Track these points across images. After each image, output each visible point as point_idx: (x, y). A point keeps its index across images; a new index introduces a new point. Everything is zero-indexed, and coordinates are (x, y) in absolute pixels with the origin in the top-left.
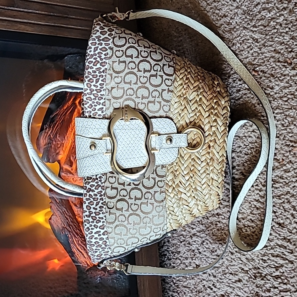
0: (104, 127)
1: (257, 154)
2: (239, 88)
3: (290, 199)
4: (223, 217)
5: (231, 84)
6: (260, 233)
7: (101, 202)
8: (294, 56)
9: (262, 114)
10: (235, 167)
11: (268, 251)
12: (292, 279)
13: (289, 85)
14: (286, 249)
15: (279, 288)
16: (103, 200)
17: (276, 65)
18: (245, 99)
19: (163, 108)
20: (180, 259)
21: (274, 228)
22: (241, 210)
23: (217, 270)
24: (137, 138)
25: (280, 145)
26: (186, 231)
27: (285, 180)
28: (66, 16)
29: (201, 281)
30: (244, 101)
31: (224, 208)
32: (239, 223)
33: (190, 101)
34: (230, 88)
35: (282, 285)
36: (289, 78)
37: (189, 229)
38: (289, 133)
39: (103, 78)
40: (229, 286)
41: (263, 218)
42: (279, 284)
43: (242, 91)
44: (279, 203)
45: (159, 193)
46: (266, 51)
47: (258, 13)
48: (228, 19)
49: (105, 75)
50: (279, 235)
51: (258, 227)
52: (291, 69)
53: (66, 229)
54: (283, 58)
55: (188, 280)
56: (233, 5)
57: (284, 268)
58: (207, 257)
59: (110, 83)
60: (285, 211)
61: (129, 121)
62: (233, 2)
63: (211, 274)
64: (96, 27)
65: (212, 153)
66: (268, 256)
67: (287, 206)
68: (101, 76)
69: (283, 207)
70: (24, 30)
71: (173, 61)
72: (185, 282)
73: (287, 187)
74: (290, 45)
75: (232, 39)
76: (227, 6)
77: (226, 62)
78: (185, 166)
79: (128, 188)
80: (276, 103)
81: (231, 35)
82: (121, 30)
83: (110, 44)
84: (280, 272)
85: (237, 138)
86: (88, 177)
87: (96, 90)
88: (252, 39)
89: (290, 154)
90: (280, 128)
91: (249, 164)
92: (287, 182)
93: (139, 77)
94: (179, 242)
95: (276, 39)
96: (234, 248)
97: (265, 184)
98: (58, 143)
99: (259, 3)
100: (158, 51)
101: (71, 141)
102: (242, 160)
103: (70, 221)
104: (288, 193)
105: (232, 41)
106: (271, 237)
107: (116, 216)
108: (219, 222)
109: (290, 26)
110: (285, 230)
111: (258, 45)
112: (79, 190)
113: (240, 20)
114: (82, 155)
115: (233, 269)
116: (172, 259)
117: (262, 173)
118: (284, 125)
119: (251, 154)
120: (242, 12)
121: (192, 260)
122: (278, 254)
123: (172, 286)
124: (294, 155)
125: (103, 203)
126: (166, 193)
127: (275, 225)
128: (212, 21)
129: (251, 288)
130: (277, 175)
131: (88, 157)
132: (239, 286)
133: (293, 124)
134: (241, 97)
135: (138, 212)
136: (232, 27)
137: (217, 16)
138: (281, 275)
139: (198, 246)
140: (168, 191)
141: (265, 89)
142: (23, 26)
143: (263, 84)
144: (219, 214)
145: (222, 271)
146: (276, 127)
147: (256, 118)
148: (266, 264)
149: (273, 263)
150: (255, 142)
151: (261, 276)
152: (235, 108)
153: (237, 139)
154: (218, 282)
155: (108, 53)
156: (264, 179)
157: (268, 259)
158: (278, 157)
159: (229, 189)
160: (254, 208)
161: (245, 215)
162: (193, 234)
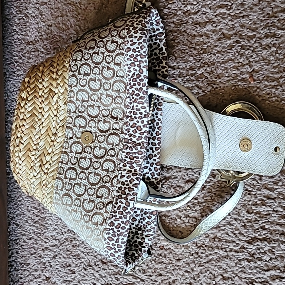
20: (29, 271)
26: (38, 244)
37: (42, 242)
58: (59, 271)
108: (75, 239)
116: (20, 271)
121: (42, 272)
149: (125, 280)
162: (45, 248)
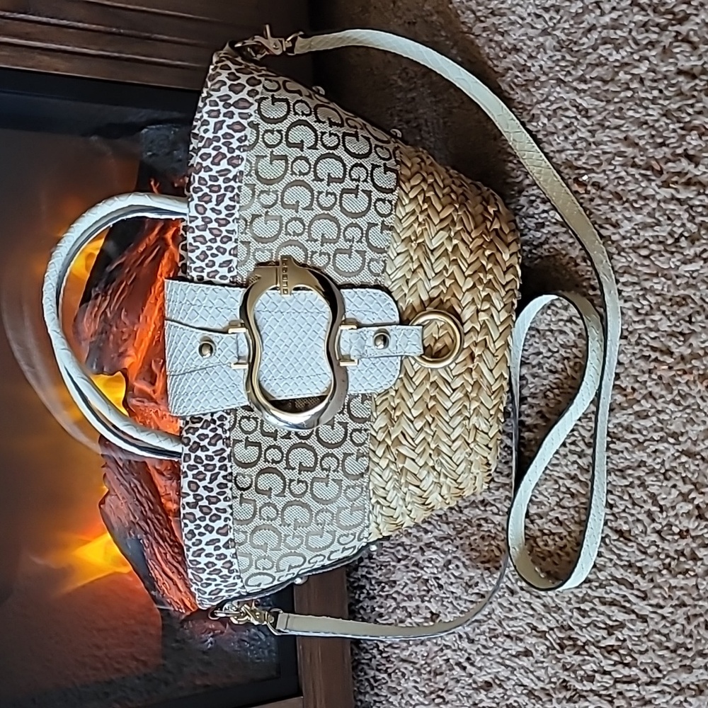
0: (233, 305)
1: (576, 372)
2: (542, 218)
3: (646, 478)
4: (495, 510)
5: (524, 210)
6: (576, 551)
7: (223, 473)
8: (669, 156)
9: (592, 283)
10: (526, 398)
11: (593, 590)
12: (642, 656)
13: (654, 220)
14: (633, 589)
15: (613, 673)
16: (226, 470)
17: (626, 172)
18: (555, 246)
19: (369, 266)
20: (395, 599)
21: (607, 541)
22: (536, 497)
23: (478, 628)
24: (309, 333)
25: (629, 355)
26: (411, 536)
27: (638, 436)
28: (147, 35)
29: (442, 650)
30: (552, 250)
31: (497, 490)
32: (531, 526)
33: (432, 251)
34: (521, 219)
35: (619, 667)
36: (654, 205)
37: (419, 531)
38: (651, 330)
39: (234, 193)
40: (502, 665)
41: (584, 517)
42: (614, 665)
43: (548, 226)
44: (621, 486)
45: (354, 457)
46: (606, 139)
47: (590, 51)
48: (521, 58)
49: (239, 188)
50: (619, 556)
51: (571, 536)
52: (661, 184)
53: (137, 527)
54: (644, 158)
55: (411, 646)
56: (535, 26)
57: (625, 631)
58: (456, 598)
59: (248, 206)
60: (634, 504)
61: (291, 294)
62: (535, 20)
63: (464, 636)
64: (220, 74)
65: (477, 372)
66: (591, 602)
67: (638, 493)
68: (230, 189)
69: (630, 495)
70: (48, 68)
71: (395, 157)
72: (404, 650)
73: (639, 451)
74: (661, 129)
75: (529, 105)
76: (522, 26)
77: (515, 156)
78: (416, 398)
79: (285, 444)
80: (624, 260)
81: (527, 96)
82: (277, 82)
83: (251, 115)
84: (618, 639)
85: (533, 333)
86: (192, 417)
87: (217, 220)
88: (575, 109)
89: (650, 377)
90: (631, 317)
91: (558, 395)
92: (641, 441)
93: (316, 193)
94: (393, 561)
95: (631, 113)
96: (517, 580)
97: (592, 441)
98: (124, 330)
99: (594, 25)
100: (361, 133)
101: (154, 326)
102: (543, 385)
103: (147, 509)
104: (642, 465)
105: (530, 110)
106: (601, 561)
107: (255, 506)
108: (486, 520)
109: (662, 86)
110: (632, 547)
111: (589, 123)
112: (172, 445)
113: (550, 63)
114: (179, 366)
115: (514, 626)
116: (378, 598)
117: (585, 415)
118: (640, 311)
119: (563, 371)
120: (555, 44)
121: (423, 601)
122: (615, 599)
123: (375, 657)
124: (659, 381)
125: (226, 476)
126: (370, 458)
127: (610, 534)
128: (486, 59)
129: (551, 671)
130: (619, 424)
131: (194, 371)
132: (525, 664)
133: (659, 309)
134: (546, 241)
135: (307, 499)
136: (531, 76)
137: (498, 49)
138: (620, 647)
139: (436, 572)
140: (374, 452)
141: (601, 227)
142: (46, 58)
143: (596, 215)
144: (486, 502)
145: (488, 630)
146: (622, 313)
147: (576, 292)
148: (587, 621)
149: (602, 617)
150: (573, 346)
151: (575, 645)
152: (532, 265)
153: (534, 336)
154: (478, 654)
155: (246, 136)
156: (589, 431)
157: (592, 609)
158: (622, 382)
159: (510, 448)
160: (564, 493)
161: (545, 509)
162: (426, 544)
